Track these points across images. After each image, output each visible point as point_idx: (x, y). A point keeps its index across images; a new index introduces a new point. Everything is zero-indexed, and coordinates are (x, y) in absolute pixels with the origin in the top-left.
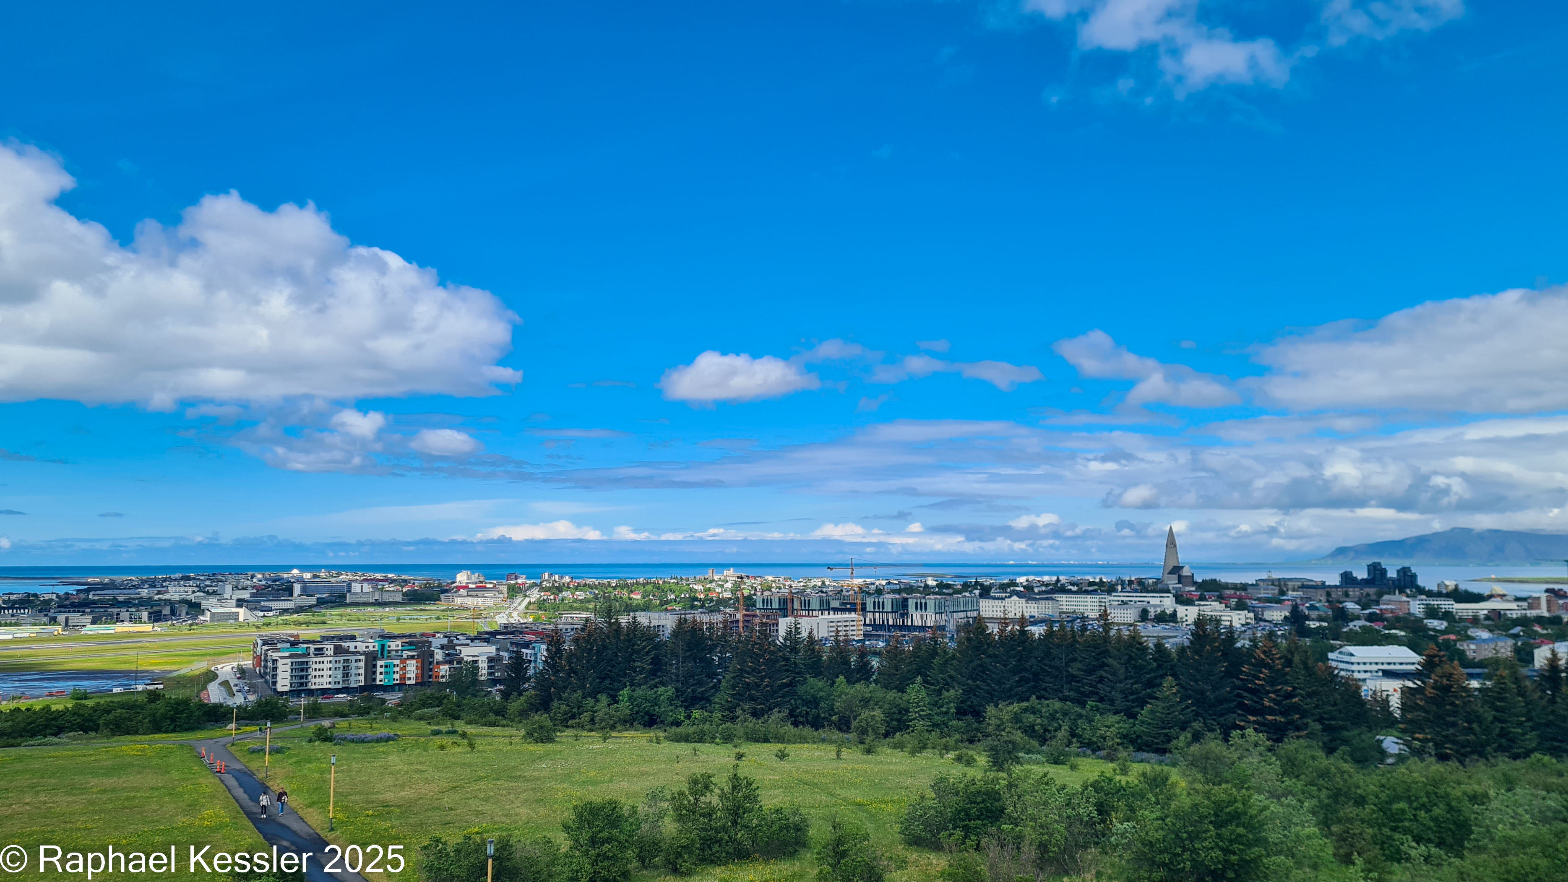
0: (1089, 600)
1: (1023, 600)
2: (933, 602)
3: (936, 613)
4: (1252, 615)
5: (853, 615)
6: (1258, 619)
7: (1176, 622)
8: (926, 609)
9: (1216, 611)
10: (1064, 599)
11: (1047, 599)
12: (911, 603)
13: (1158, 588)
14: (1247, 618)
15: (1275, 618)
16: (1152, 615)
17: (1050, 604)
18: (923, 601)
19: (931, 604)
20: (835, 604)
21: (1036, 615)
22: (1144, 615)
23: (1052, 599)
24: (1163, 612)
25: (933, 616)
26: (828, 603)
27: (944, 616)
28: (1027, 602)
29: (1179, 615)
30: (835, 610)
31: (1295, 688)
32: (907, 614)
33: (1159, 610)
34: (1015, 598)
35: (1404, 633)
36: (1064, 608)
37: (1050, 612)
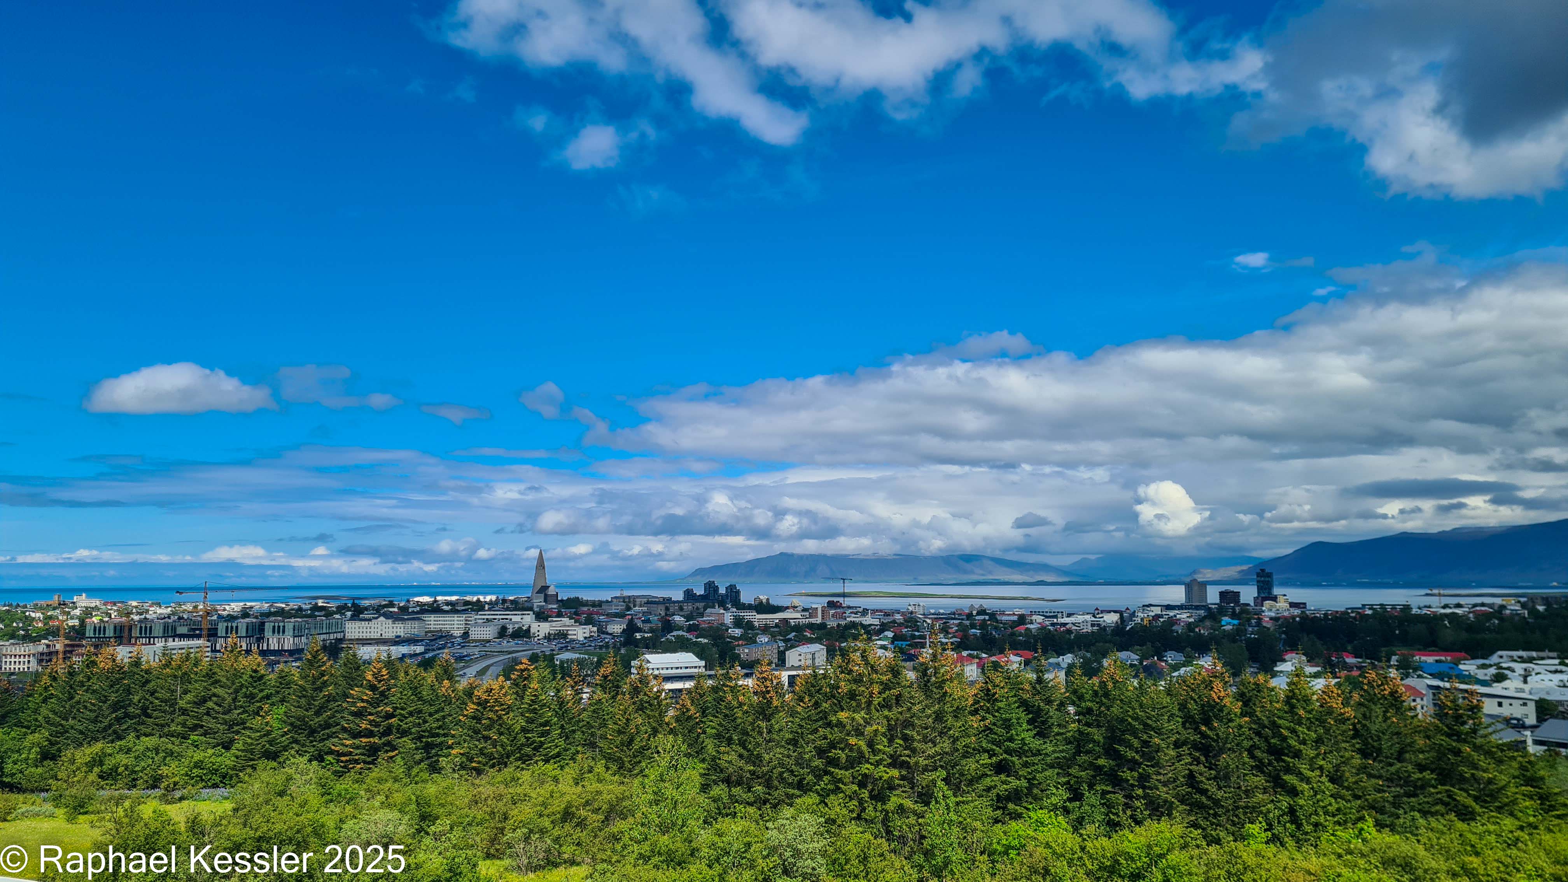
0: (456, 619)
1: (390, 621)
2: (291, 626)
3: (295, 637)
4: (595, 629)
5: (201, 641)
6: (601, 631)
7: (529, 637)
8: (284, 632)
9: (565, 626)
10: (432, 619)
11: (414, 619)
12: (268, 627)
13: (517, 606)
14: (591, 632)
15: (615, 630)
16: (510, 631)
17: (416, 624)
18: (281, 624)
19: (289, 626)
20: (183, 630)
21: (402, 634)
22: (502, 633)
23: (419, 619)
24: (520, 628)
25: (291, 639)
26: (174, 629)
27: (304, 639)
28: (394, 623)
29: (532, 631)
30: (182, 636)
32: (263, 638)
33: (517, 626)
34: (382, 619)
35: (706, 641)
36: (432, 627)
37: (416, 631)
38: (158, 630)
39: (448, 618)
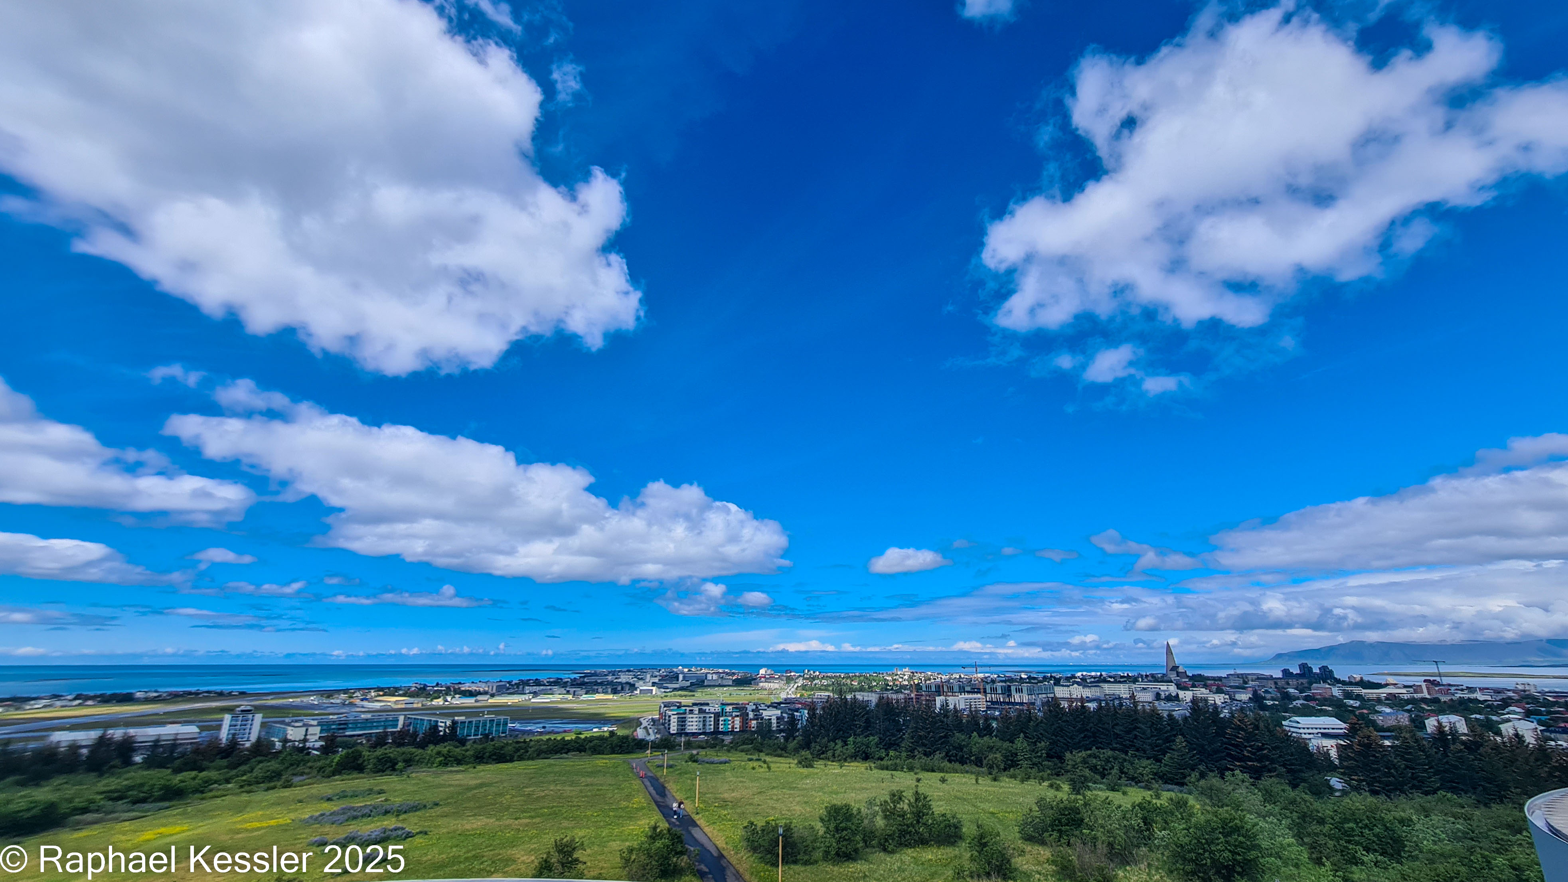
1: (1081, 687)
4: (1227, 697)
5: (979, 696)
6: (1232, 699)
7: (1179, 701)
8: (1022, 692)
9: (1202, 694)
10: (1106, 686)
12: (1013, 688)
13: (1164, 679)
14: (1225, 699)
15: (1243, 698)
16: (1163, 696)
17: (1098, 689)
18: (1020, 687)
19: (1025, 689)
20: (968, 689)
21: (1090, 696)
22: (1158, 696)
23: (1098, 686)
24: (1170, 694)
25: (1027, 696)
26: (964, 688)
28: (1083, 688)
29: (1180, 697)
30: (968, 692)
31: (1263, 744)
32: (1011, 695)
33: (1167, 693)
34: (1075, 685)
36: (1107, 692)
39: (1117, 686)
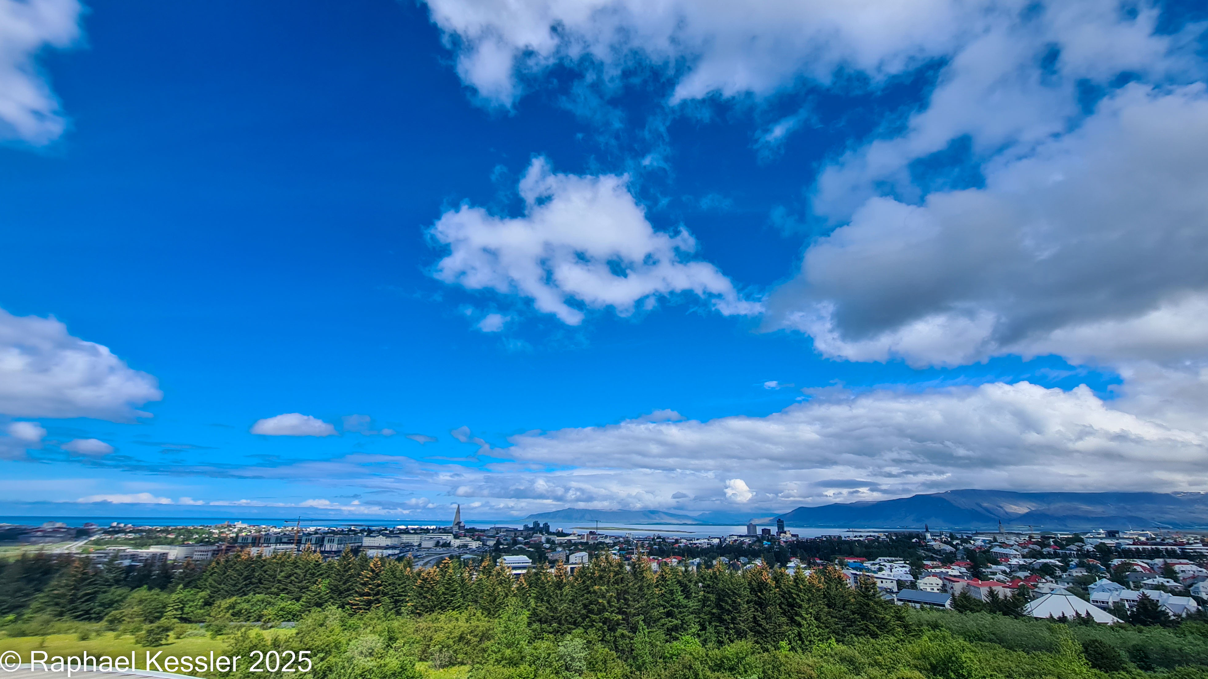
1: (385, 537)
2: (337, 539)
3: (338, 544)
8: (333, 542)
9: (467, 541)
12: (326, 539)
13: (446, 531)
14: (479, 545)
15: (491, 544)
16: (441, 543)
17: (397, 539)
18: (333, 538)
20: (283, 540)
21: (389, 544)
22: (437, 544)
24: (446, 542)
25: (336, 546)
26: (281, 539)
27: (342, 546)
29: (452, 543)
30: (283, 543)
32: (323, 545)
33: (444, 541)
34: (381, 536)
35: (533, 550)
37: (396, 543)
38: (273, 540)
39: (412, 536)
